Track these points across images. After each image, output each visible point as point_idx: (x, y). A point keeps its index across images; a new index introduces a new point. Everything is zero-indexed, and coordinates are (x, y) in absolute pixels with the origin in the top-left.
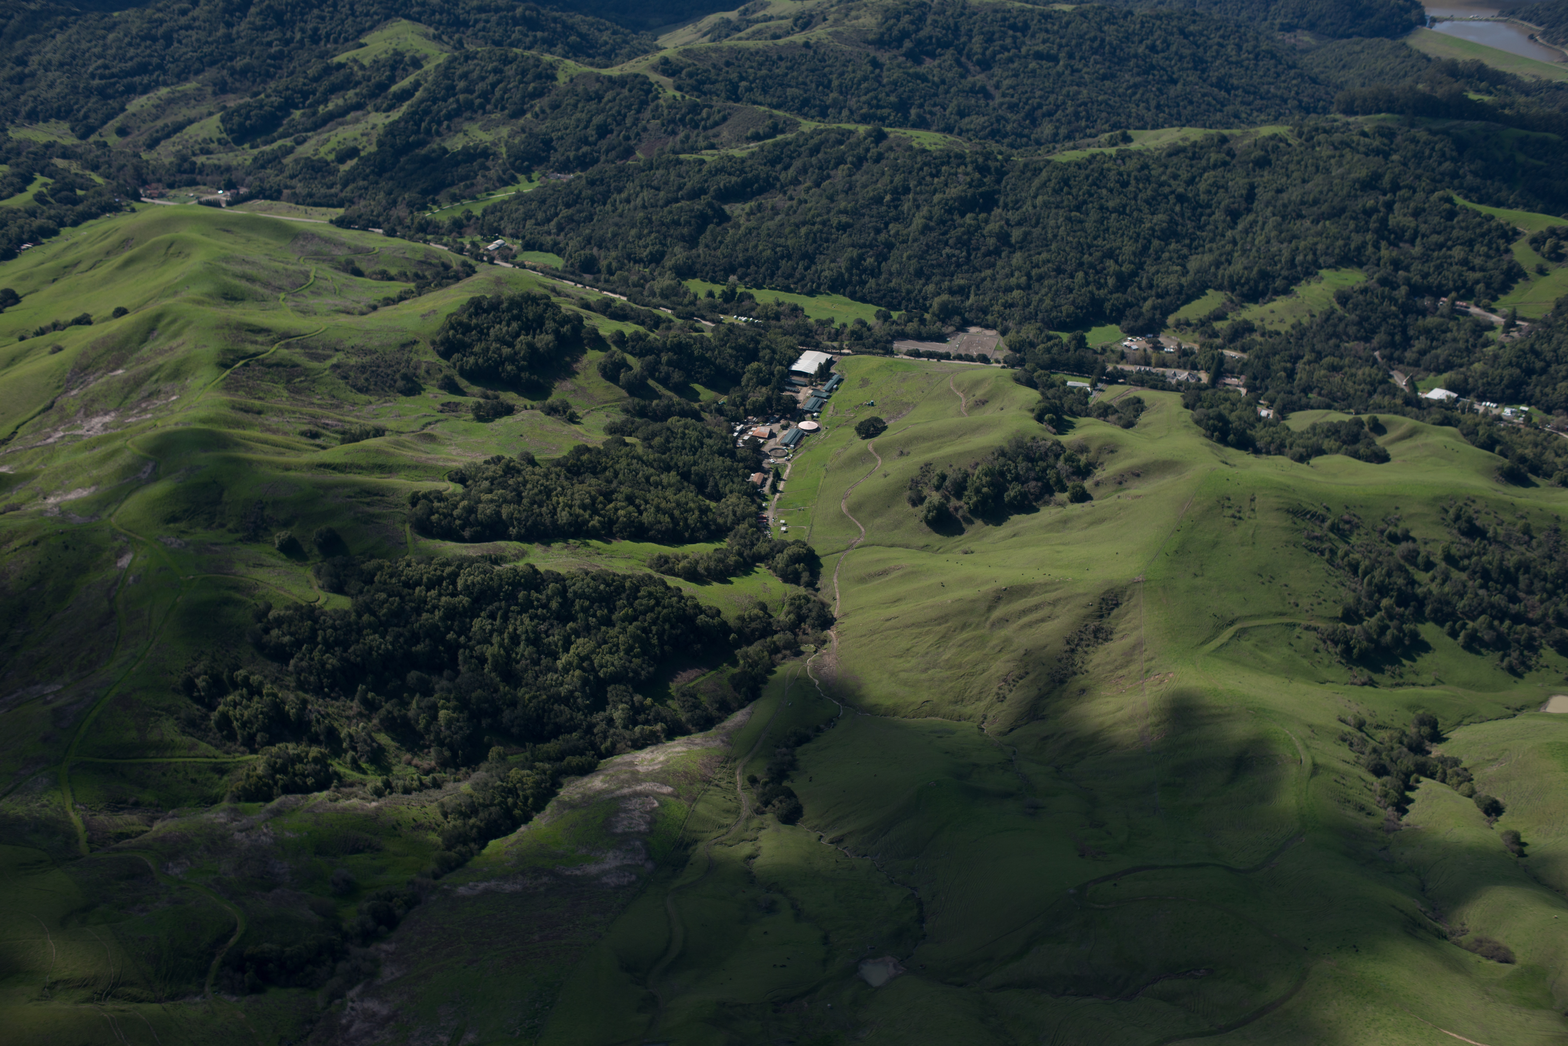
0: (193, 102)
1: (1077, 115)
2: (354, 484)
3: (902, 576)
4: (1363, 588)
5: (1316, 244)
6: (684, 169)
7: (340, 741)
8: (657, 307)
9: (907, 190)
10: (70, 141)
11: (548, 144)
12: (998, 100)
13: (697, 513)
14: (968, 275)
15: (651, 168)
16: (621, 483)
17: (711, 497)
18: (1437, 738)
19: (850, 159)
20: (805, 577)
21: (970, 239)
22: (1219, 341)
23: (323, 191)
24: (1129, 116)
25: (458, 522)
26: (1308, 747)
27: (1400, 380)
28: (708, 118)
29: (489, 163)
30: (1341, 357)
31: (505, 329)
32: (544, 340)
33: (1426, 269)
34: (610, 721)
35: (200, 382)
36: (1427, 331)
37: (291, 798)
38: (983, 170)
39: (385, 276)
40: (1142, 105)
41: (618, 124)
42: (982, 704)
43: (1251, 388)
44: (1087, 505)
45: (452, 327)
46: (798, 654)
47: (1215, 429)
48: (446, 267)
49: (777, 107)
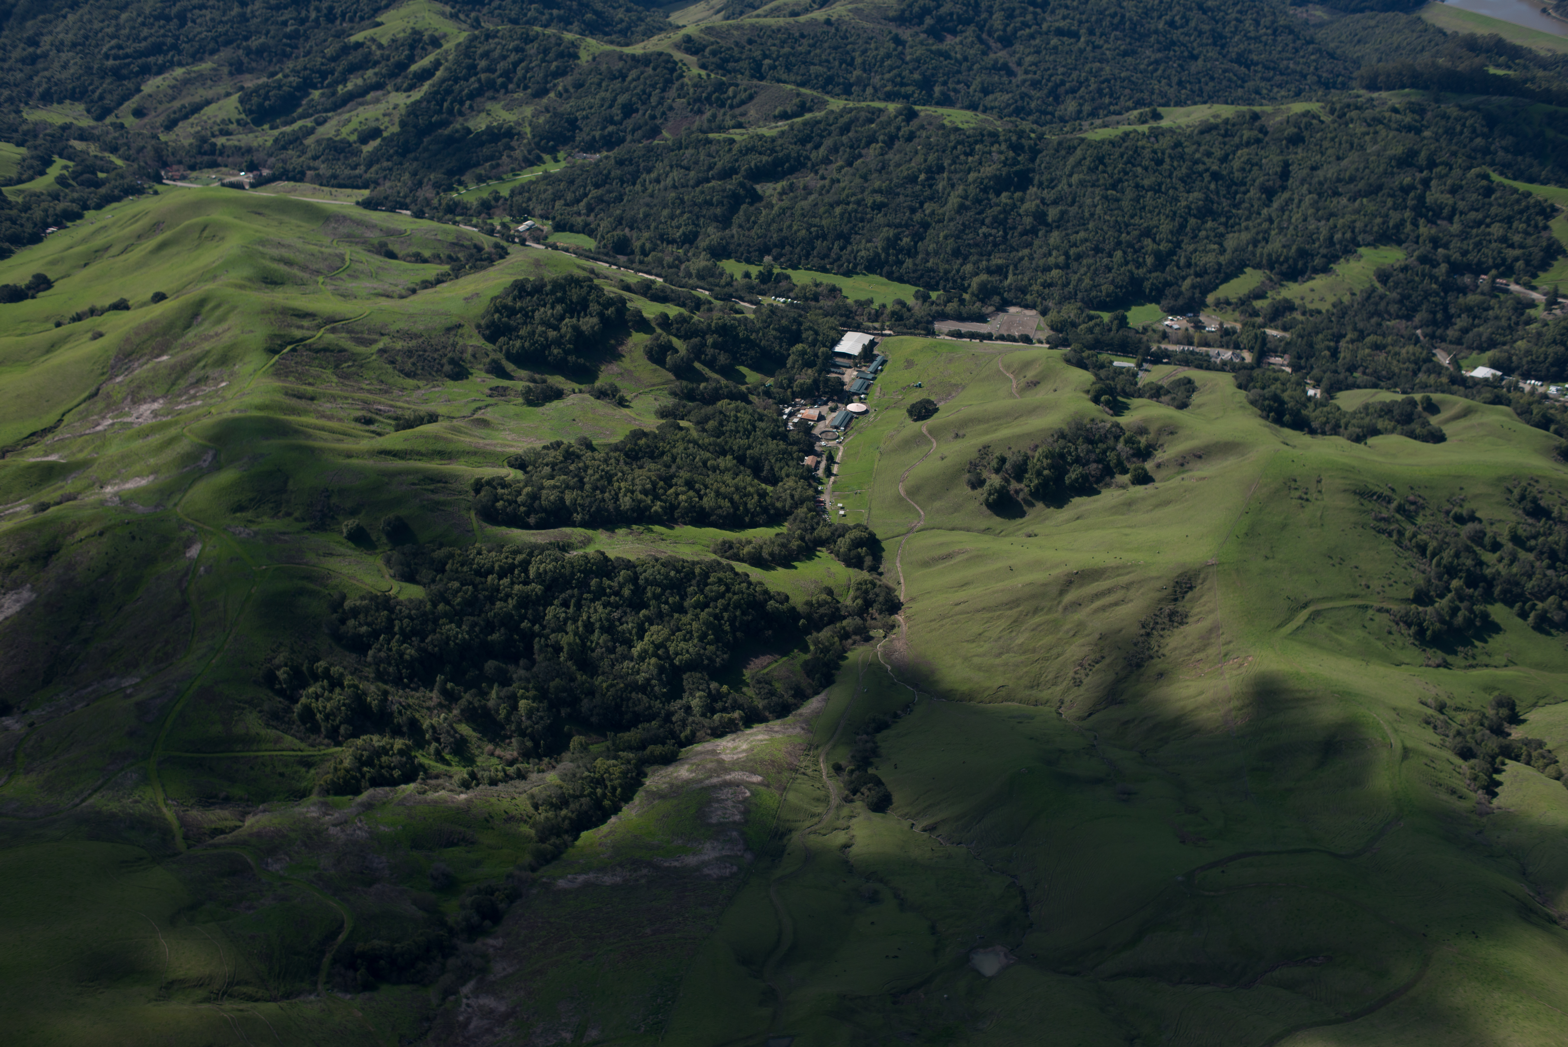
0: (209, 82)
1: (1100, 91)
2: (417, 471)
3: (967, 560)
4: (1432, 570)
5: (1354, 221)
6: (713, 148)
7: (422, 733)
8: (694, 288)
9: (941, 169)
10: (86, 122)
11: (573, 124)
12: (1021, 77)
13: (756, 497)
14: (1005, 255)
15: (680, 148)
16: (679, 468)
17: (766, 481)
18: (1515, 719)
19: (881, 138)
20: (868, 561)
21: (1006, 218)
22: (1259, 320)
23: (347, 172)
24: (1152, 93)
25: (522, 509)
26: (1396, 731)
27: (1443, 359)
28: (734, 97)
29: (514, 143)
30: (1384, 335)
31: (549, 312)
32: (589, 323)
33: (1465, 247)
34: (688, 709)
35: (250, 368)
36: (1469, 309)
37: (380, 791)
38: (1016, 148)
39: (419, 259)
40: (1164, 81)
41: (644, 103)
42: (1059, 689)
43: (1296, 368)
44: (1150, 487)
45: (497, 310)
46: (868, 639)
47: (1270, 409)
48: (479, 249)
49: (803, 84)
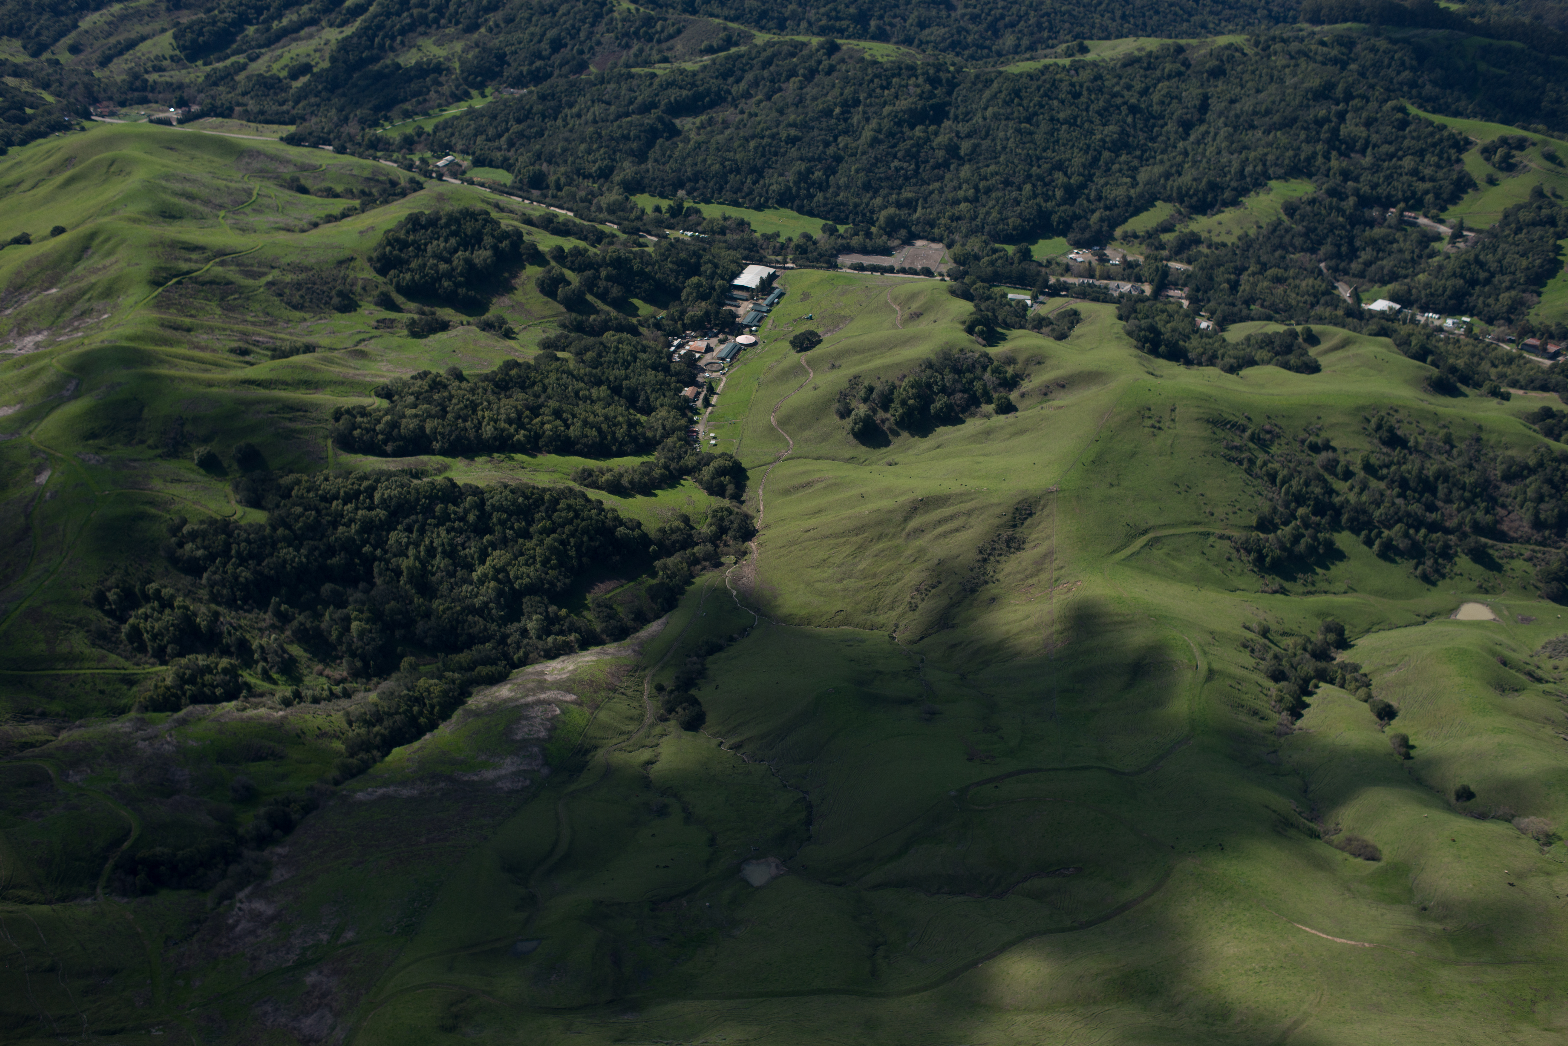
0: (146, 18)
1: (1039, 26)
2: (276, 400)
3: (825, 488)
4: (1279, 496)
5: (1266, 154)
6: (635, 82)
7: (251, 652)
8: (603, 222)
9: (857, 102)
10: (22, 59)
11: (501, 59)
12: (960, 11)
13: (625, 426)
14: (916, 188)
15: (602, 82)
16: (549, 397)
17: (643, 411)
18: (1344, 644)
19: (801, 71)
20: (730, 489)
21: (919, 152)
22: (1165, 253)
23: (275, 108)
24: (1093, 27)
25: (380, 437)
26: (1205, 653)
27: (1345, 292)
28: (662, 31)
29: (442, 79)
30: (1286, 269)
31: (442, 245)
32: (482, 256)
33: (1375, 180)
34: (524, 632)
35: (131, 300)
36: (1373, 242)
37: (199, 707)
38: (934, 81)
39: (331, 193)
40: (1107, 15)
41: (572, 38)
42: (895, 614)
43: (1193, 300)
44: (1011, 417)
45: (389, 243)
46: (718, 565)
47: (1146, 340)
48: (394, 184)
49: (732, 20)
